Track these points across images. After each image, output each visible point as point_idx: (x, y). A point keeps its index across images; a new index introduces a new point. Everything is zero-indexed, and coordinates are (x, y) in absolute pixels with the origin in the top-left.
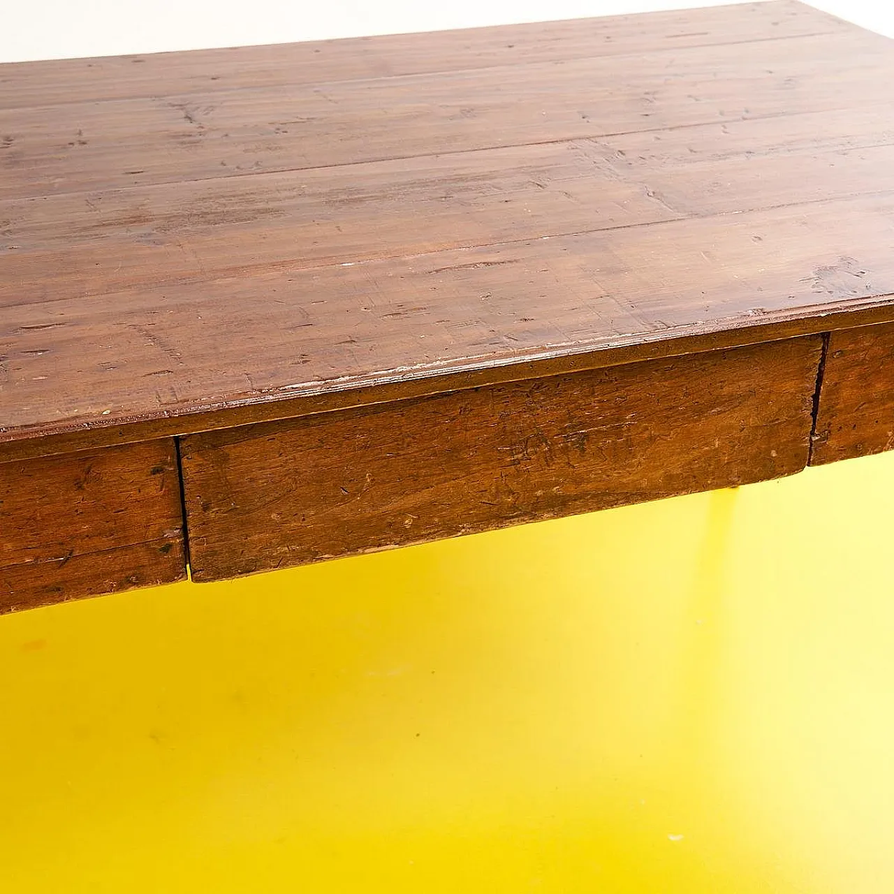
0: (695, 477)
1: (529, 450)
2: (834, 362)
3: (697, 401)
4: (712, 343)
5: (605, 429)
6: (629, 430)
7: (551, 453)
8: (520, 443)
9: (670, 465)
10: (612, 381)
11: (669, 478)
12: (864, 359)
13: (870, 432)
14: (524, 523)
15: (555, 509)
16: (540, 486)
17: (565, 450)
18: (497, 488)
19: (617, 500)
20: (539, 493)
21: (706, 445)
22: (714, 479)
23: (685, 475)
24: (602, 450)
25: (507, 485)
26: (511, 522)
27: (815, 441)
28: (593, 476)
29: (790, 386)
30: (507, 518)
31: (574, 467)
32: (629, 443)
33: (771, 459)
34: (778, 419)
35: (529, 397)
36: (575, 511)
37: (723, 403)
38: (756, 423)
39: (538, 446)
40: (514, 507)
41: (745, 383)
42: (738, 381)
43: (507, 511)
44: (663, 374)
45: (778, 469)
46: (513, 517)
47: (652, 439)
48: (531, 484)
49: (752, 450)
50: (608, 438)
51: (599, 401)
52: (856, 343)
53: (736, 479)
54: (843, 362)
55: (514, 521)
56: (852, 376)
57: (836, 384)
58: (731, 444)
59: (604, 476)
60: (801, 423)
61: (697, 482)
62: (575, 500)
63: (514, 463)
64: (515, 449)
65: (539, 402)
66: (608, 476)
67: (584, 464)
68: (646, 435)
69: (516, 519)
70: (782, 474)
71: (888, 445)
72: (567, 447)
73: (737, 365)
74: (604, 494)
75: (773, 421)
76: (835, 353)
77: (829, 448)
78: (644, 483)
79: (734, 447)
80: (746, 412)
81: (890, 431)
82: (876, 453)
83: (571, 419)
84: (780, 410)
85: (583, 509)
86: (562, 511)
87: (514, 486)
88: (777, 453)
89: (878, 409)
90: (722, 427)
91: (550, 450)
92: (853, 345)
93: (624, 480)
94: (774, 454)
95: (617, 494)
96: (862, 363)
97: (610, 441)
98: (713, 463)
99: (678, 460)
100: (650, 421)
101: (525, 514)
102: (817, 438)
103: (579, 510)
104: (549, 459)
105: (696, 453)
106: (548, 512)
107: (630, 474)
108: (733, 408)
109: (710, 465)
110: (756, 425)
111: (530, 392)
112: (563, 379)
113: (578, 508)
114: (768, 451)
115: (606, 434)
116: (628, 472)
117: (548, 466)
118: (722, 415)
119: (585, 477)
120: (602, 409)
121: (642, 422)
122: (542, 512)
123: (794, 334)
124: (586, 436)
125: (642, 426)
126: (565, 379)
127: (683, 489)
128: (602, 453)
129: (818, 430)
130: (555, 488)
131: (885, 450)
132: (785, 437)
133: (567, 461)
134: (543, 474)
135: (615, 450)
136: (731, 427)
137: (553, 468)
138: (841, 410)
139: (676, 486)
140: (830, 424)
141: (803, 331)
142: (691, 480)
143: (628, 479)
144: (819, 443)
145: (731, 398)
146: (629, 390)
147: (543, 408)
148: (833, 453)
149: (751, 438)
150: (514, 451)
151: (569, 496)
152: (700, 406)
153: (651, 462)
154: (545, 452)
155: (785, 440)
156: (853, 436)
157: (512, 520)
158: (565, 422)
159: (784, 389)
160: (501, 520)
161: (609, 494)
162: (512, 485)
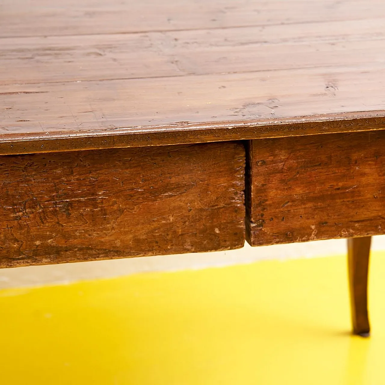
0: (157, 242)
1: (27, 210)
2: (259, 169)
3: (152, 185)
4: (147, 141)
5: (84, 200)
6: (102, 202)
7: (44, 214)
8: (20, 204)
9: (137, 232)
10: (85, 166)
11: (137, 241)
12: (283, 169)
13: (296, 224)
14: (27, 264)
15: (52, 256)
16: (38, 238)
17: (55, 212)
18: (5, 236)
19: (99, 254)
20: (38, 243)
21: (164, 219)
22: (172, 245)
23: (149, 240)
24: (83, 215)
25: (12, 235)
26: (18, 263)
27: (253, 227)
28: (78, 234)
29: (223, 182)
30: (14, 259)
31: (62, 226)
32: (104, 212)
33: (215, 235)
34: (217, 205)
35: (24, 171)
36: (66, 260)
37: (172, 189)
38: (200, 206)
39: (34, 208)
40: (19, 252)
41: (188, 176)
42: (182, 174)
43: (14, 254)
44: (124, 164)
45: (222, 243)
46: (19, 259)
47: (121, 211)
48: (31, 235)
49: (200, 226)
50: (87, 206)
51: (77, 179)
52: (275, 156)
53: (189, 247)
54: (266, 169)
55: (20, 262)
56: (275, 181)
57: (263, 185)
58: (183, 220)
59: (87, 235)
60: (236, 210)
61: (160, 247)
62: (66, 251)
63: (16, 218)
64: (16, 208)
65: (32, 176)
66: (90, 235)
67: (70, 224)
68: (115, 207)
69: (22, 261)
70: (225, 247)
71: (313, 235)
72: (56, 211)
73: (180, 162)
74: (88, 249)
75: (213, 206)
76: (259, 162)
77: (264, 234)
78: (118, 243)
79: (185, 222)
80: (191, 198)
81: (313, 225)
82: (304, 241)
83: (57, 191)
84: (217, 198)
85: (73, 258)
86: (57, 258)
87: (17, 235)
88: (220, 230)
89: (300, 207)
90: (174, 207)
91: (43, 212)
92: (272, 157)
93: (103, 240)
94: (217, 231)
95: (98, 250)
96: (281, 171)
97: (89, 209)
98: (170, 233)
99: (143, 229)
100: (117, 197)
101: (29, 258)
102: (254, 225)
103: (69, 259)
104: (43, 218)
105: (155, 225)
106: (46, 258)
107: (107, 235)
108: (181, 194)
109: (168, 235)
110: (200, 208)
111: (25, 168)
112: (48, 161)
113: (68, 257)
114: (212, 228)
115: (86, 204)
116: (105, 233)
117: (43, 223)
118: (173, 198)
119: (72, 234)
120: (80, 186)
121: (112, 197)
122: (41, 257)
123: (209, 140)
124: (70, 204)
125: (112, 200)
126: (50, 161)
127: (149, 251)
128: (83, 217)
129: (254, 219)
130: (50, 241)
131: (311, 239)
132: (225, 219)
133: (57, 221)
134: (38, 229)
135: (93, 216)
136: (180, 208)
137: (47, 225)
138: (270, 205)
139: (143, 248)
140: (262, 215)
141: (216, 138)
142: (155, 244)
143: (105, 239)
144: (256, 228)
145: (178, 187)
146: (99, 173)
147: (35, 181)
148: (269, 237)
149: (197, 217)
150: (16, 210)
151: (61, 247)
152: (155, 190)
153: (121, 228)
154: (40, 213)
155: (225, 221)
156: (283, 226)
157: (18, 261)
158: (53, 192)
159: (219, 183)
160: (10, 260)
161: (92, 249)
162: (16, 234)
